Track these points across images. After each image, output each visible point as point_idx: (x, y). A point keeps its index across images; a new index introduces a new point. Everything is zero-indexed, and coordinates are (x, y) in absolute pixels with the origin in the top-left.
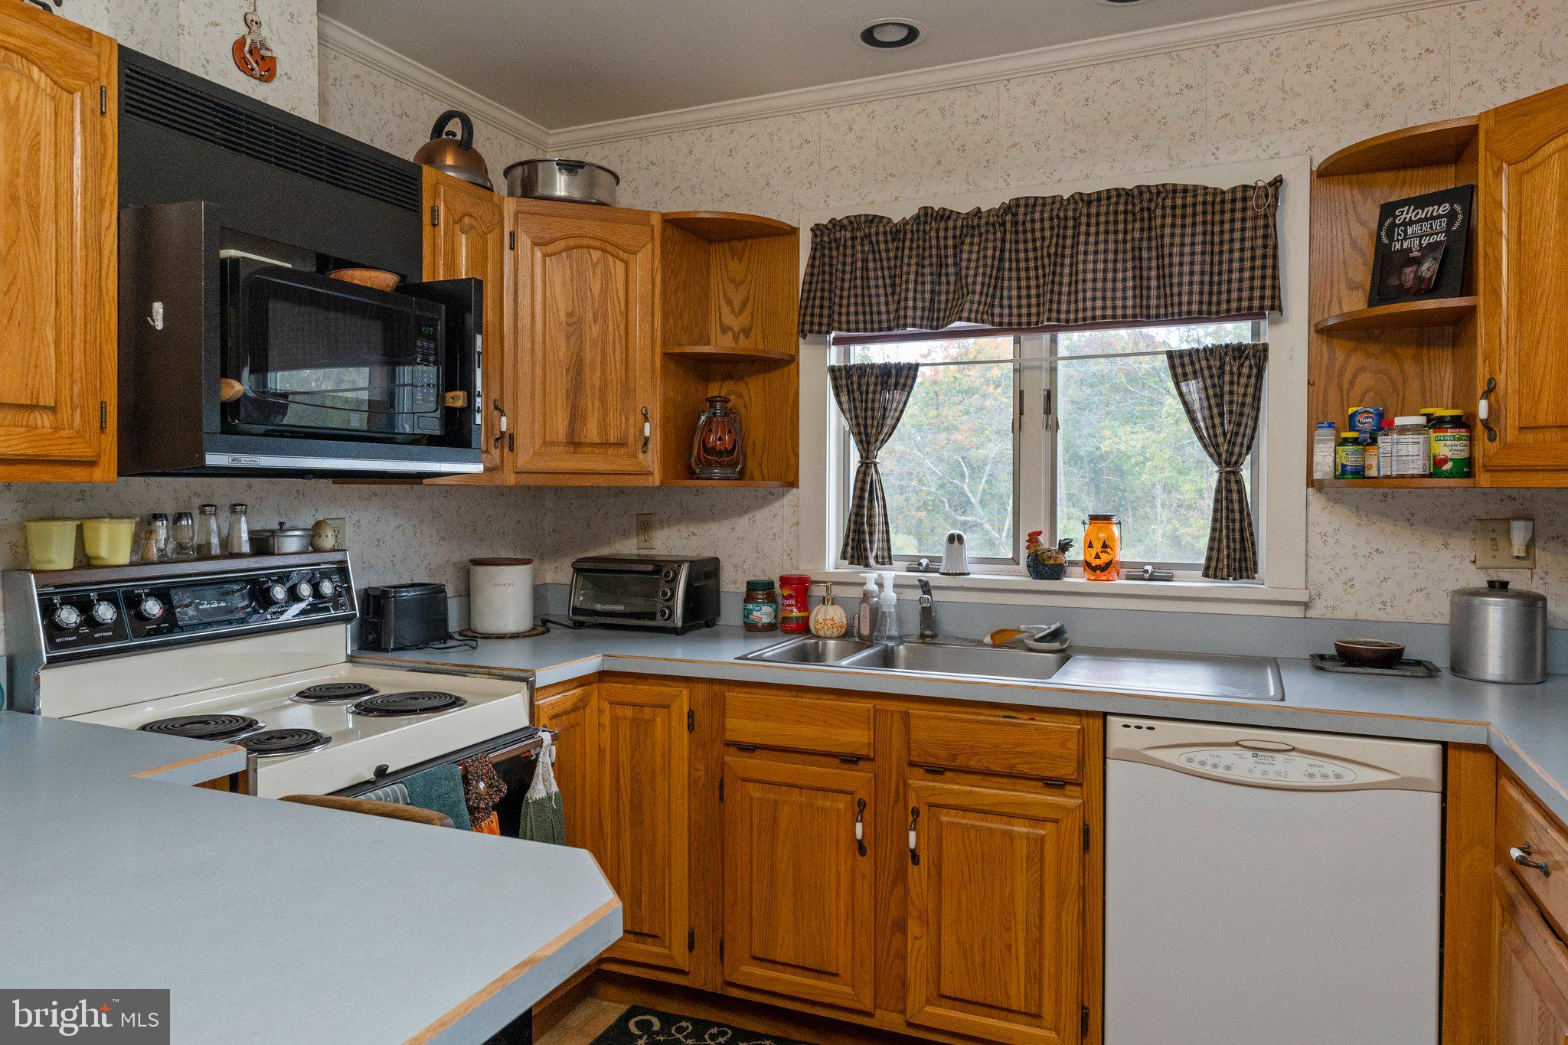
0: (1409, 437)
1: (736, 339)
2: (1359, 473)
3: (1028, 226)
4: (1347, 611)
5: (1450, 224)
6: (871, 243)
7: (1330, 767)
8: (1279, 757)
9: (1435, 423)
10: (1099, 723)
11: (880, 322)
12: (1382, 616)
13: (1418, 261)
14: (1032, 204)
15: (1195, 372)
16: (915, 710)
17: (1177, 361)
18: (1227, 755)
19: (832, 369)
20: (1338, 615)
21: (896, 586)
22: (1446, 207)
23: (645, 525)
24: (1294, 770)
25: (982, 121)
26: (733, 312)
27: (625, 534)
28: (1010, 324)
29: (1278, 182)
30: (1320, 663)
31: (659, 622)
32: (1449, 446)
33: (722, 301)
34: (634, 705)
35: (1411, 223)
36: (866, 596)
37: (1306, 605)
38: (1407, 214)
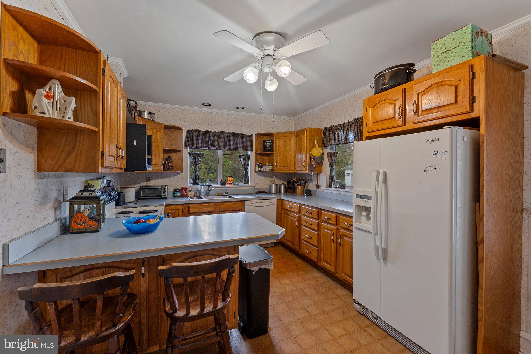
0: (267, 167)
1: (170, 146)
2: (260, 171)
3: (223, 135)
4: (258, 187)
5: (271, 144)
6: (198, 134)
7: (268, 203)
8: (263, 203)
9: (270, 165)
10: (244, 202)
11: (200, 146)
12: (262, 188)
13: (268, 147)
14: (223, 132)
15: (242, 157)
16: (220, 204)
17: (240, 156)
18: (258, 203)
19: (189, 153)
20: (257, 188)
21: (204, 188)
22: (270, 142)
23: (149, 180)
24: (264, 204)
25: (214, 118)
26: (169, 141)
27: (144, 181)
28: (219, 149)
29: (252, 135)
30: (256, 193)
31: (163, 197)
32: (271, 168)
33: (167, 139)
34: (171, 210)
35: (267, 143)
36: (198, 190)
37: (255, 187)
38: (266, 142)
